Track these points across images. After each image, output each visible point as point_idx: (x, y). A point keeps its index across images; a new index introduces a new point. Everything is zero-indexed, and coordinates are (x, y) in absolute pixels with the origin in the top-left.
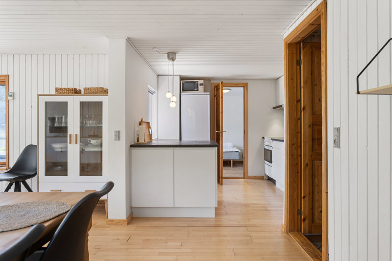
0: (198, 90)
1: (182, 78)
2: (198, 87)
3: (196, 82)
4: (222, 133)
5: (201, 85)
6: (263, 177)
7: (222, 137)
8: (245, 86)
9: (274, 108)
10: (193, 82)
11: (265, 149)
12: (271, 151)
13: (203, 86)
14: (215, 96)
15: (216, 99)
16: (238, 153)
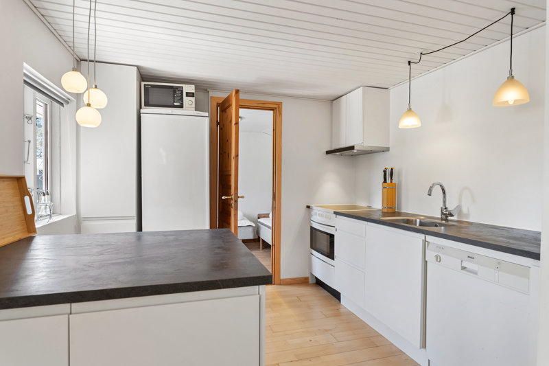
0: (181, 106)
1: (144, 76)
2: (182, 99)
3: (177, 88)
4: (236, 201)
5: (188, 94)
6: (307, 279)
7: (236, 209)
8: (276, 108)
9: (328, 153)
10: (171, 87)
11: (312, 228)
12: (332, 236)
13: (193, 99)
14: (218, 124)
15: (221, 129)
16: (251, 229)
